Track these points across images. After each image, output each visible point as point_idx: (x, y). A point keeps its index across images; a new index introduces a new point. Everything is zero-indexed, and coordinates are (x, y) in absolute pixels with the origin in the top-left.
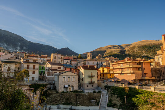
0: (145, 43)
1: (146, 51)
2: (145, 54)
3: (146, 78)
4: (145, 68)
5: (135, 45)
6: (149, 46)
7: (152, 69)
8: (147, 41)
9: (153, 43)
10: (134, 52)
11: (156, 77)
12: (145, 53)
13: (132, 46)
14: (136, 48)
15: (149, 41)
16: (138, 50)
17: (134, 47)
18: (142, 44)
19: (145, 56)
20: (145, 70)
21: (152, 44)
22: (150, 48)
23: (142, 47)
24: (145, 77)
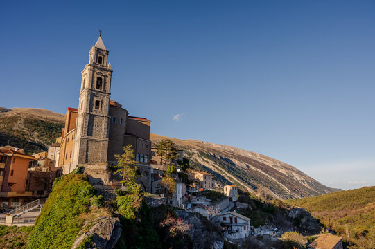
0: (43, 116)
1: (41, 134)
2: (37, 140)
3: (10, 194)
4: (12, 171)
5: (18, 114)
6: (50, 124)
7: (31, 173)
8: (49, 113)
9: (59, 120)
10: (12, 129)
11: (36, 192)
12: (37, 136)
13: (10, 115)
14: (19, 122)
15: (54, 114)
16: (22, 126)
17: (14, 119)
18: (36, 115)
19: (35, 144)
20: (12, 175)
21: (57, 121)
22: (52, 128)
23: (35, 121)
24: (8, 191)
